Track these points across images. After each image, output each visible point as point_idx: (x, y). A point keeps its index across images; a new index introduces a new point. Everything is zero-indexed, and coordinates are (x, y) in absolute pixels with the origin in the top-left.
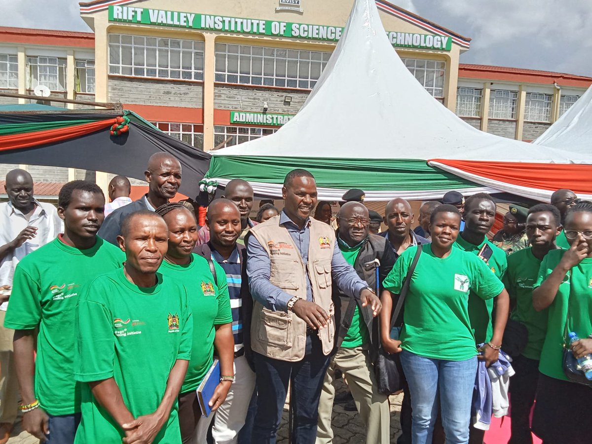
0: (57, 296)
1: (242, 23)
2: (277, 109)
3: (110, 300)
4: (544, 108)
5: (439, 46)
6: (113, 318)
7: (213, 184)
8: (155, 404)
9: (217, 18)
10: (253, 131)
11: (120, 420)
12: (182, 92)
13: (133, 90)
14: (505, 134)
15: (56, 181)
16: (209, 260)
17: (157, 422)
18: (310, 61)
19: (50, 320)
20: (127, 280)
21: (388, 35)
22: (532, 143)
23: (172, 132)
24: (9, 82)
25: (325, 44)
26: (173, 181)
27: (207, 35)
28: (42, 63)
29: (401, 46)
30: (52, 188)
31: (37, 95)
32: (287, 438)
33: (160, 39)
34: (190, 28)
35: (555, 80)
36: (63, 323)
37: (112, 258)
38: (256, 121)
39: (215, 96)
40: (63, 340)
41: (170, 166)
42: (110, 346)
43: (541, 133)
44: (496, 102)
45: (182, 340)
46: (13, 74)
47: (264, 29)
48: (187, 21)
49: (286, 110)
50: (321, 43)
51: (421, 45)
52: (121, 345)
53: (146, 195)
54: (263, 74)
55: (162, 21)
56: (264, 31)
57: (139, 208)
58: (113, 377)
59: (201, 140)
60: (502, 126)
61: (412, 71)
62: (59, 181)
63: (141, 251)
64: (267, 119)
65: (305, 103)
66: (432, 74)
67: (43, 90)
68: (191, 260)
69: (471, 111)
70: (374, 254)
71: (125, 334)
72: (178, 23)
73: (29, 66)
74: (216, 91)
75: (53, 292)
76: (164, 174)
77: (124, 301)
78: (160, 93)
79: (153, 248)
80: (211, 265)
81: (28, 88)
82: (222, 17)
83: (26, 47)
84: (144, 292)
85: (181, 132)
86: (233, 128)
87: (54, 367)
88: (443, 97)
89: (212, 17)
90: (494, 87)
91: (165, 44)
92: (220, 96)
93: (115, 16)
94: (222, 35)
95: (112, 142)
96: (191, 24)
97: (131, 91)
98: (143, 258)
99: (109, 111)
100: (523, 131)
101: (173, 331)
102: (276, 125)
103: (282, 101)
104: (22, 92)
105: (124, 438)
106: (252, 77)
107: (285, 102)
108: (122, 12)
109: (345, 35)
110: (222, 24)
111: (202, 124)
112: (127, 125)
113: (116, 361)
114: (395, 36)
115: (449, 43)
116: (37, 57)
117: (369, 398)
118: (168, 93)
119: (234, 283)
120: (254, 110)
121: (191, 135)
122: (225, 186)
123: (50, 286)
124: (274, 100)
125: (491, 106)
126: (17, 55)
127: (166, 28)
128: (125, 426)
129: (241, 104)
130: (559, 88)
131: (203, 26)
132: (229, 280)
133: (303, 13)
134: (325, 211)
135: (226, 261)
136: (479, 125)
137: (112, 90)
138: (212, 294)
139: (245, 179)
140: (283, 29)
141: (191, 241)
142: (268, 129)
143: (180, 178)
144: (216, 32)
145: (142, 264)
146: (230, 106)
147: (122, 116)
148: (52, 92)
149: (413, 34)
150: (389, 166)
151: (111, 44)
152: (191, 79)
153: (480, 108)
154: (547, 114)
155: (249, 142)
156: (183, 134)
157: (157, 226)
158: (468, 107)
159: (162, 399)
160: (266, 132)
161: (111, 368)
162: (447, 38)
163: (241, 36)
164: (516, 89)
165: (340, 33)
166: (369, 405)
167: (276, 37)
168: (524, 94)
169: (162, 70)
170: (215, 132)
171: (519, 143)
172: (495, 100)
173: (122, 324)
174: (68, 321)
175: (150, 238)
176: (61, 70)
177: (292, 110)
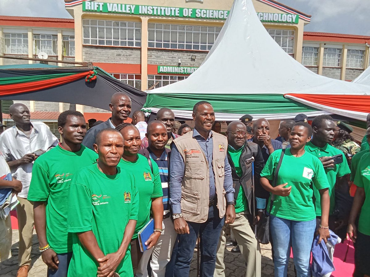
0: (59, 181)
1: (165, 10)
2: (187, 63)
3: (89, 183)
4: (359, 59)
5: (290, 21)
6: (92, 194)
7: (148, 111)
8: (117, 247)
9: (149, 7)
10: (172, 78)
11: (96, 256)
12: (128, 54)
13: (97, 54)
14: (334, 77)
15: (52, 110)
16: (148, 158)
17: (118, 258)
18: (208, 32)
19: (55, 195)
20: (99, 171)
21: (258, 15)
22: (352, 82)
23: (122, 79)
24: (23, 50)
25: (217, 21)
26: (126, 109)
27: (142, 18)
28: (42, 39)
29: (266, 21)
30: (50, 115)
31: (40, 58)
32: (196, 269)
33: (114, 21)
34: (133, 14)
35: (367, 41)
36: (63, 197)
37: (91, 158)
38: (173, 72)
39: (148, 56)
40: (63, 207)
41: (124, 101)
42: (90, 211)
43: (358, 76)
44: (327, 56)
45: (132, 208)
46: (25, 45)
47: (178, 13)
48: (131, 10)
49: (192, 64)
50: (214, 21)
51: (279, 21)
52: (96, 210)
53: (110, 118)
54: (178, 42)
55: (115, 11)
56: (178, 15)
57: (106, 127)
58: (92, 230)
59: (139, 84)
60: (332, 71)
61: (273, 37)
62: (54, 110)
63: (107, 153)
64: (180, 70)
65: (205, 59)
66: (286, 39)
67: (43, 55)
68: (137, 158)
69: (312, 62)
70: (251, 154)
71: (99, 204)
72: (125, 11)
73: (35, 41)
74: (149, 53)
75: (57, 178)
76: (121, 105)
77: (98, 183)
78: (114, 55)
79: (115, 151)
80: (149, 161)
81: (34, 54)
82: (152, 6)
83: (33, 28)
84: (109, 178)
85: (127, 79)
86: (159, 76)
87: (58, 224)
88: (293, 54)
89: (146, 7)
90: (326, 46)
91: (117, 25)
92: (151, 56)
93: (87, 8)
94: (152, 18)
95: (86, 86)
96: (133, 12)
97: (96, 54)
98: (108, 158)
99: (85, 67)
100: (346, 74)
101: (127, 202)
102: (186, 73)
103: (190, 58)
104: (30, 56)
105: (98, 267)
106: (171, 44)
107: (192, 59)
108: (91, 6)
109: (230, 15)
110: (152, 11)
111: (140, 74)
112: (96, 75)
113: (94, 220)
114: (262, 15)
115: (297, 19)
116: (39, 35)
117: (248, 244)
118: (119, 55)
119: (163, 173)
120: (172, 65)
121: (133, 81)
122: (157, 113)
123: (54, 175)
124: (185, 58)
125: (325, 59)
126: (27, 34)
127: (118, 15)
128: (99, 260)
129: (164, 61)
130: (369, 46)
131: (140, 12)
132: (160, 171)
133: (203, 2)
134: (217, 127)
135: (159, 159)
136: (317, 71)
137: (85, 54)
138: (150, 180)
139: (169, 108)
140: (190, 13)
141: (137, 145)
142: (182, 76)
143: (131, 108)
144: (149, 16)
145: (109, 161)
146: (158, 63)
147: (93, 70)
148: (48, 56)
149: (274, 14)
150: (260, 98)
151: (84, 25)
152: (133, 46)
153: (317, 60)
154: (361, 63)
155: (170, 85)
156: (128, 81)
157: (117, 138)
158: (309, 60)
159: (121, 244)
160: (180, 79)
161: (91, 224)
162: (296, 16)
163: (164, 18)
164: (341, 47)
165: (227, 15)
166: (249, 249)
167: (186, 18)
168: (346, 51)
169: (115, 41)
170: (148, 79)
171: (343, 82)
172: (327, 55)
173: (97, 198)
174: (66, 196)
175: (113, 145)
176: (54, 42)
177: (196, 64)
